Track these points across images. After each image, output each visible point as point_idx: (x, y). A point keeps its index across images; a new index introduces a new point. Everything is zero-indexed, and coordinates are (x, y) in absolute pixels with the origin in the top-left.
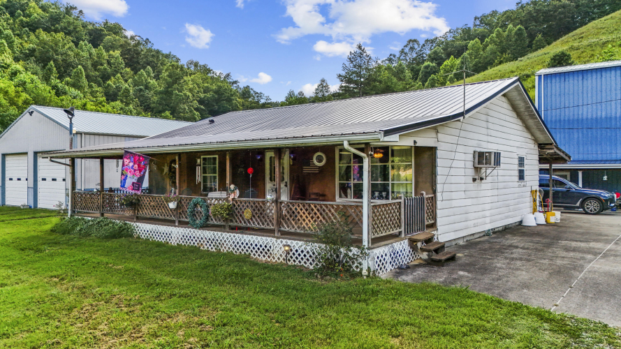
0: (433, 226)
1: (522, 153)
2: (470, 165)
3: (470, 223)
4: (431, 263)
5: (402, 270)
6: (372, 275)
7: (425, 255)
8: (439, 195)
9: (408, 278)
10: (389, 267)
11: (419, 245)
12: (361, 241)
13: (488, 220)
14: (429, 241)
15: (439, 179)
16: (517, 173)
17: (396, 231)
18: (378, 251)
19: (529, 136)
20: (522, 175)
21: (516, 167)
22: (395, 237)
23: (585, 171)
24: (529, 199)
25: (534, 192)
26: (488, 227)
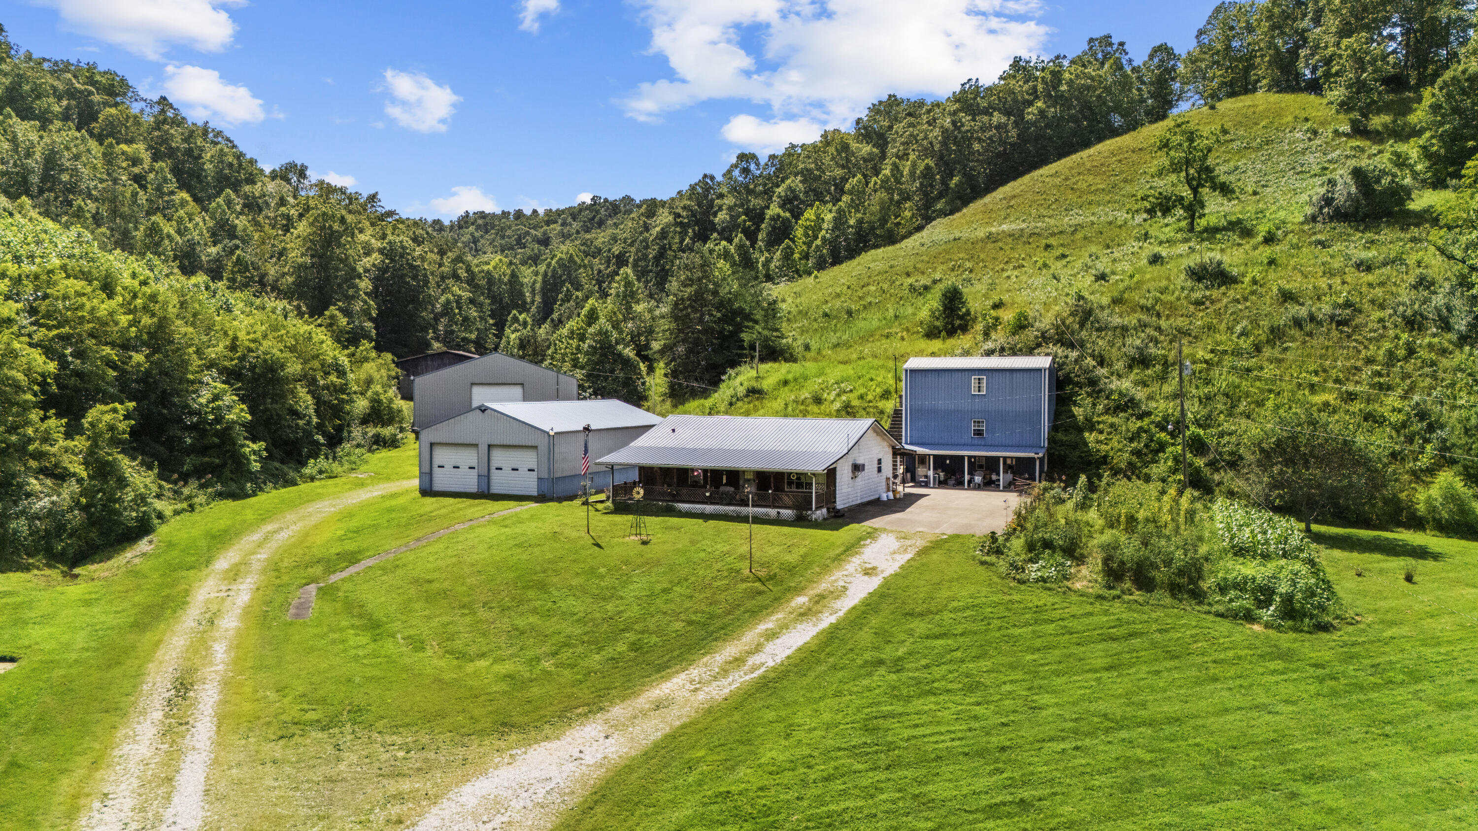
0: (835, 502)
2: (850, 471)
3: (851, 500)
4: (835, 516)
6: (816, 519)
7: (832, 513)
8: (837, 489)
9: (829, 520)
10: (821, 517)
11: (831, 510)
12: (812, 509)
13: (859, 498)
14: (834, 508)
15: (837, 483)
16: (877, 469)
17: (822, 505)
19: (885, 444)
20: (879, 470)
21: (876, 466)
22: (822, 507)
23: (935, 456)
24: (884, 483)
25: (888, 479)
26: (859, 502)
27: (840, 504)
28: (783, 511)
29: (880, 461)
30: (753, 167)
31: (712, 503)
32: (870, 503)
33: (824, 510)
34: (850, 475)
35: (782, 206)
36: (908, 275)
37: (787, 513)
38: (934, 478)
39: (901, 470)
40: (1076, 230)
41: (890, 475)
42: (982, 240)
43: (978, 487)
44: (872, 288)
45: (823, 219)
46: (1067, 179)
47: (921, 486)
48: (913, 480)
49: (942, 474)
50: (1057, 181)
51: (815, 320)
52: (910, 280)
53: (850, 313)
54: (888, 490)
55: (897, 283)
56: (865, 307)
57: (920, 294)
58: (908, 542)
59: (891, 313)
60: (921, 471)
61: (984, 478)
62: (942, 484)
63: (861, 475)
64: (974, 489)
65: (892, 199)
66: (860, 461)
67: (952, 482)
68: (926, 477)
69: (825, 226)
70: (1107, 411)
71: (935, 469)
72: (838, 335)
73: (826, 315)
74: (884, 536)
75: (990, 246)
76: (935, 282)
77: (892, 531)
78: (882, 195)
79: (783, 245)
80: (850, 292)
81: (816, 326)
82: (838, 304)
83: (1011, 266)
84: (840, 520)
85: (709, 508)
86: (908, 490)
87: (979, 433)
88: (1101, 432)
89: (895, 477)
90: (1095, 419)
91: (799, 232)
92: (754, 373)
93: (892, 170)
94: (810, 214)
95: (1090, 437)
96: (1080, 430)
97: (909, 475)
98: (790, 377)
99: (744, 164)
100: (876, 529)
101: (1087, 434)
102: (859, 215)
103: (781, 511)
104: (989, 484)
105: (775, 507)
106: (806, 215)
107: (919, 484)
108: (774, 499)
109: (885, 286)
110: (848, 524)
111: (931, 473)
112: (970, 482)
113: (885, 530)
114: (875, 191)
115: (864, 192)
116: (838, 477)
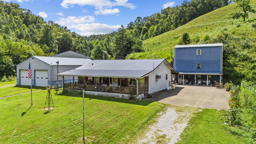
0: (148, 91)
1: (167, 74)
2: (155, 78)
3: (155, 90)
4: (148, 97)
5: (143, 99)
6: (138, 99)
7: (147, 96)
8: (149, 85)
9: (144, 100)
10: (141, 98)
11: (146, 94)
12: (137, 94)
13: (159, 89)
14: (147, 94)
15: (149, 82)
16: (165, 78)
17: (142, 92)
18: (139, 96)
19: (169, 69)
20: (167, 78)
21: (165, 77)
22: (142, 93)
23: (185, 75)
24: (168, 83)
25: (170, 82)
26: (159, 90)
27: (150, 92)
28: (125, 95)
29: (167, 75)
30: (140, 20)
31: (98, 91)
32: (163, 91)
33: (143, 95)
34: (155, 80)
35: (146, 26)
36: (173, 35)
37: (126, 96)
38: (184, 82)
39: (174, 79)
40: (213, 25)
41: (171, 81)
42: (190, 28)
43: (199, 85)
44: (165, 38)
45: (154, 28)
46: (208, 16)
47: (180, 85)
48: (177, 82)
49: (187, 81)
50: (206, 17)
51: (151, 45)
52: (174, 36)
53: (159, 43)
54: (170, 86)
55: (171, 37)
56: (163, 42)
57: (176, 39)
58: (182, 114)
59: (169, 43)
60: (180, 80)
61: (201, 82)
62: (187, 84)
63: (159, 80)
64: (198, 86)
65: (169, 24)
66: (159, 75)
67: (190, 83)
68: (182, 81)
69: (155, 30)
70: (240, 61)
71: (184, 79)
72: (156, 47)
73: (154, 44)
74: (169, 109)
75: (192, 29)
76: (180, 36)
77: (173, 106)
78: (167, 23)
79: (146, 33)
80: (159, 39)
81: (151, 46)
82: (157, 42)
83: (198, 32)
84: (149, 99)
85: (96, 93)
86: (176, 86)
87: (199, 68)
88: (240, 67)
89: (172, 81)
90: (237, 63)
91: (149, 31)
92: (133, 55)
93: (169, 18)
94: (151, 27)
95: (237, 69)
96: (232, 67)
97: (176, 81)
98: (142, 55)
99: (139, 19)
100: (165, 105)
101: (235, 68)
102: (162, 27)
103: (124, 95)
104: (203, 84)
105: (122, 93)
106: (151, 28)
107: (180, 84)
108: (121, 90)
109: (168, 38)
110: (152, 102)
111: (183, 80)
112: (197, 83)
113: (170, 105)
114: (165, 22)
115: (163, 22)
116: (149, 80)
